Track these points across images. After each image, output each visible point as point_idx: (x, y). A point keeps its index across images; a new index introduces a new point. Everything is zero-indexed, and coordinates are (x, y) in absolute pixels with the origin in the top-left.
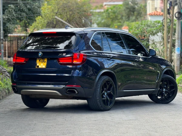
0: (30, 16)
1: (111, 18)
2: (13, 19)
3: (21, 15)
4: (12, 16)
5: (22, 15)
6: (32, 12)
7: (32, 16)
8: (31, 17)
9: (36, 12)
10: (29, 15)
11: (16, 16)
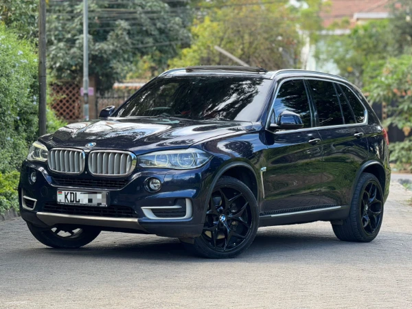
0: (162, 46)
1: (364, 50)
2: (125, 52)
3: (142, 43)
4: (123, 45)
5: (144, 42)
6: (167, 37)
7: (166, 46)
8: (164, 48)
9: (175, 37)
10: (161, 42)
11: (133, 44)
